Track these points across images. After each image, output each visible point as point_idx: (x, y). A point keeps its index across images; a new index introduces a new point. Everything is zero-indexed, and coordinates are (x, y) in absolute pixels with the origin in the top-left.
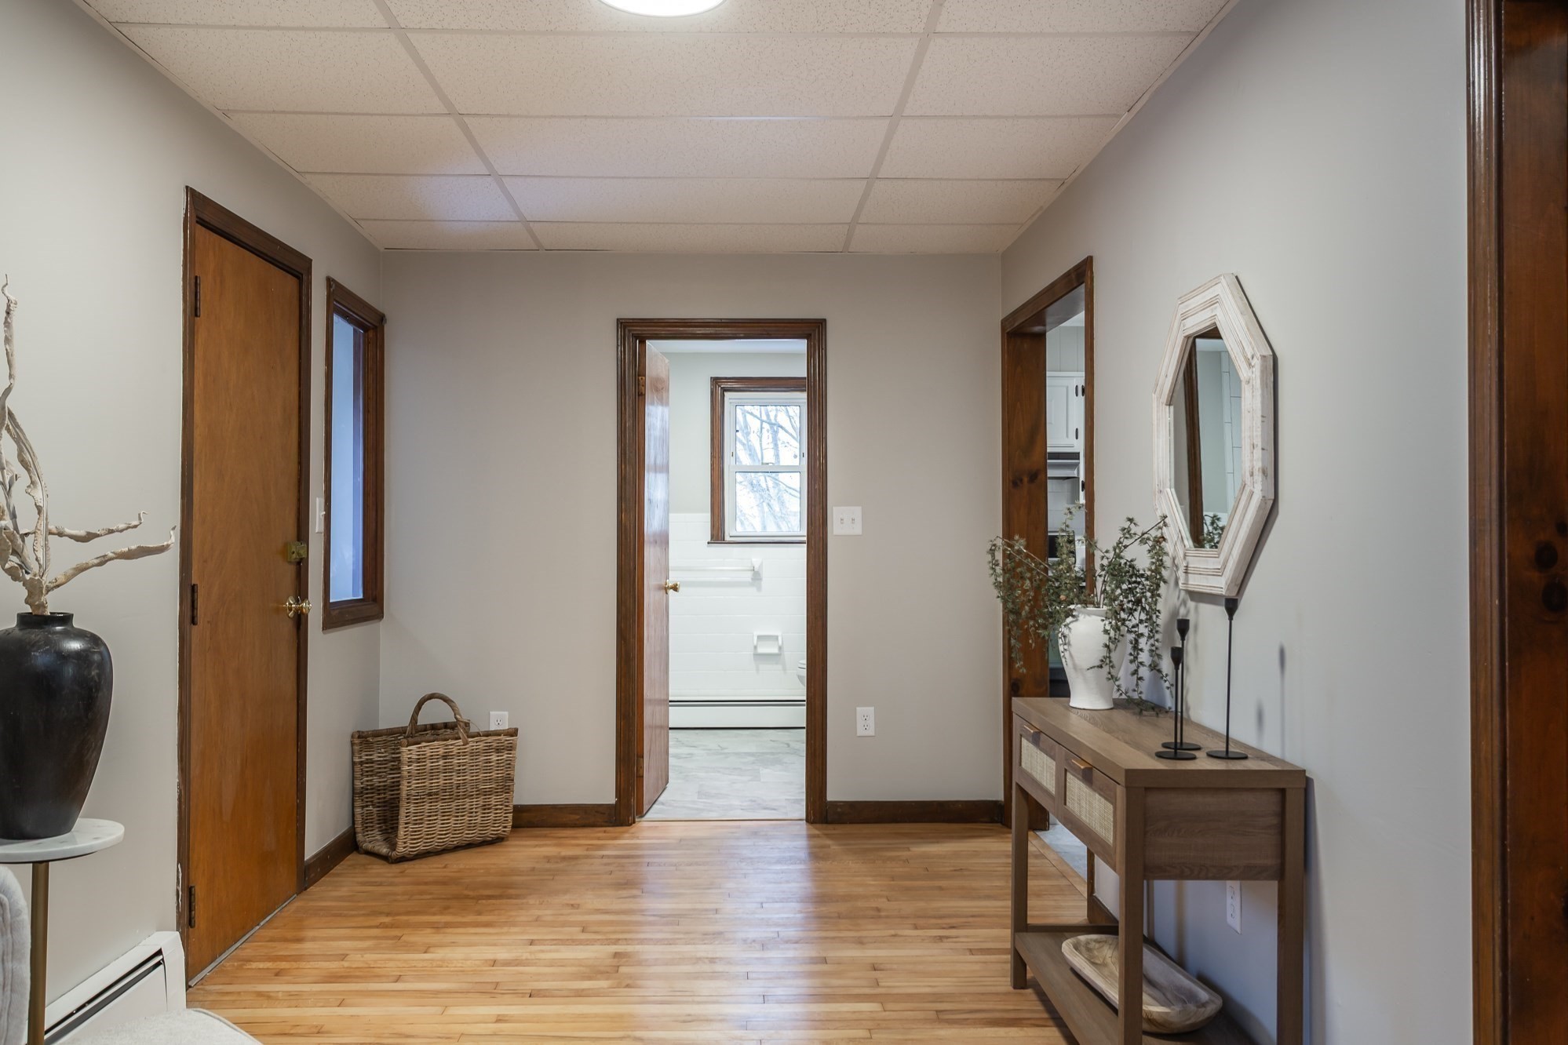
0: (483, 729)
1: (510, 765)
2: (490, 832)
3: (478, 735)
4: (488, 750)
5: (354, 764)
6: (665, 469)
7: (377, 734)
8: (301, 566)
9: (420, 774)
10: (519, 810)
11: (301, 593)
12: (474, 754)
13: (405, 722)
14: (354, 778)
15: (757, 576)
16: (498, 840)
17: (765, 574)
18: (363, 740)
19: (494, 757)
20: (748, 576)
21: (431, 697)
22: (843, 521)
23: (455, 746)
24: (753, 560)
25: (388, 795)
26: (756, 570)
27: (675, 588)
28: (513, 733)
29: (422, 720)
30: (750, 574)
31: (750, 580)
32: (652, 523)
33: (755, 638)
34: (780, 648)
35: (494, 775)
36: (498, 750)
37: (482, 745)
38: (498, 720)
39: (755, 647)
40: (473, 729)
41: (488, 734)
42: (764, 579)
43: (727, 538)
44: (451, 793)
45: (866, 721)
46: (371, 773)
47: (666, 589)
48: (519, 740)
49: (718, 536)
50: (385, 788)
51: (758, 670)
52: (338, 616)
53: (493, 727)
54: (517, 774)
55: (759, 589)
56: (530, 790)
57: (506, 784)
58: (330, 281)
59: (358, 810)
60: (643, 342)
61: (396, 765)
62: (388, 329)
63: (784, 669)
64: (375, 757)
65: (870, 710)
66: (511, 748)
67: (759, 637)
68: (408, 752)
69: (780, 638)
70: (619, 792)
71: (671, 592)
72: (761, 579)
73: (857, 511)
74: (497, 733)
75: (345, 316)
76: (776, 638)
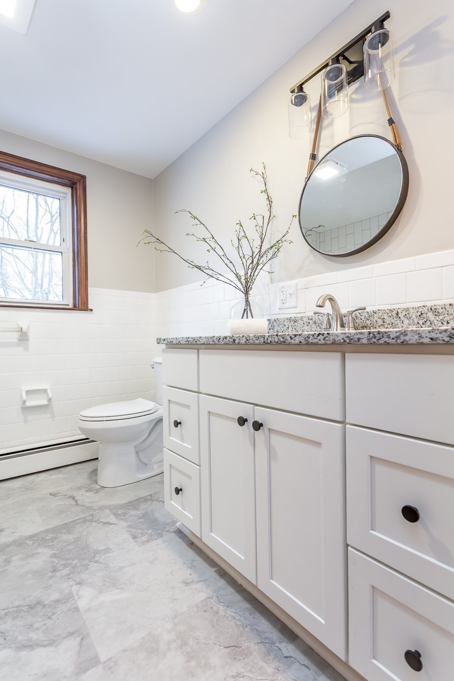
15: (23, 336)
17: (32, 336)
20: (16, 336)
24: (19, 322)
26: (23, 331)
30: (17, 334)
31: (16, 341)
33: (24, 394)
34: (50, 400)
39: (24, 402)
42: (30, 339)
51: (26, 421)
55: (26, 349)
63: (53, 417)
67: (28, 392)
69: (49, 391)
72: (28, 340)
76: (45, 391)
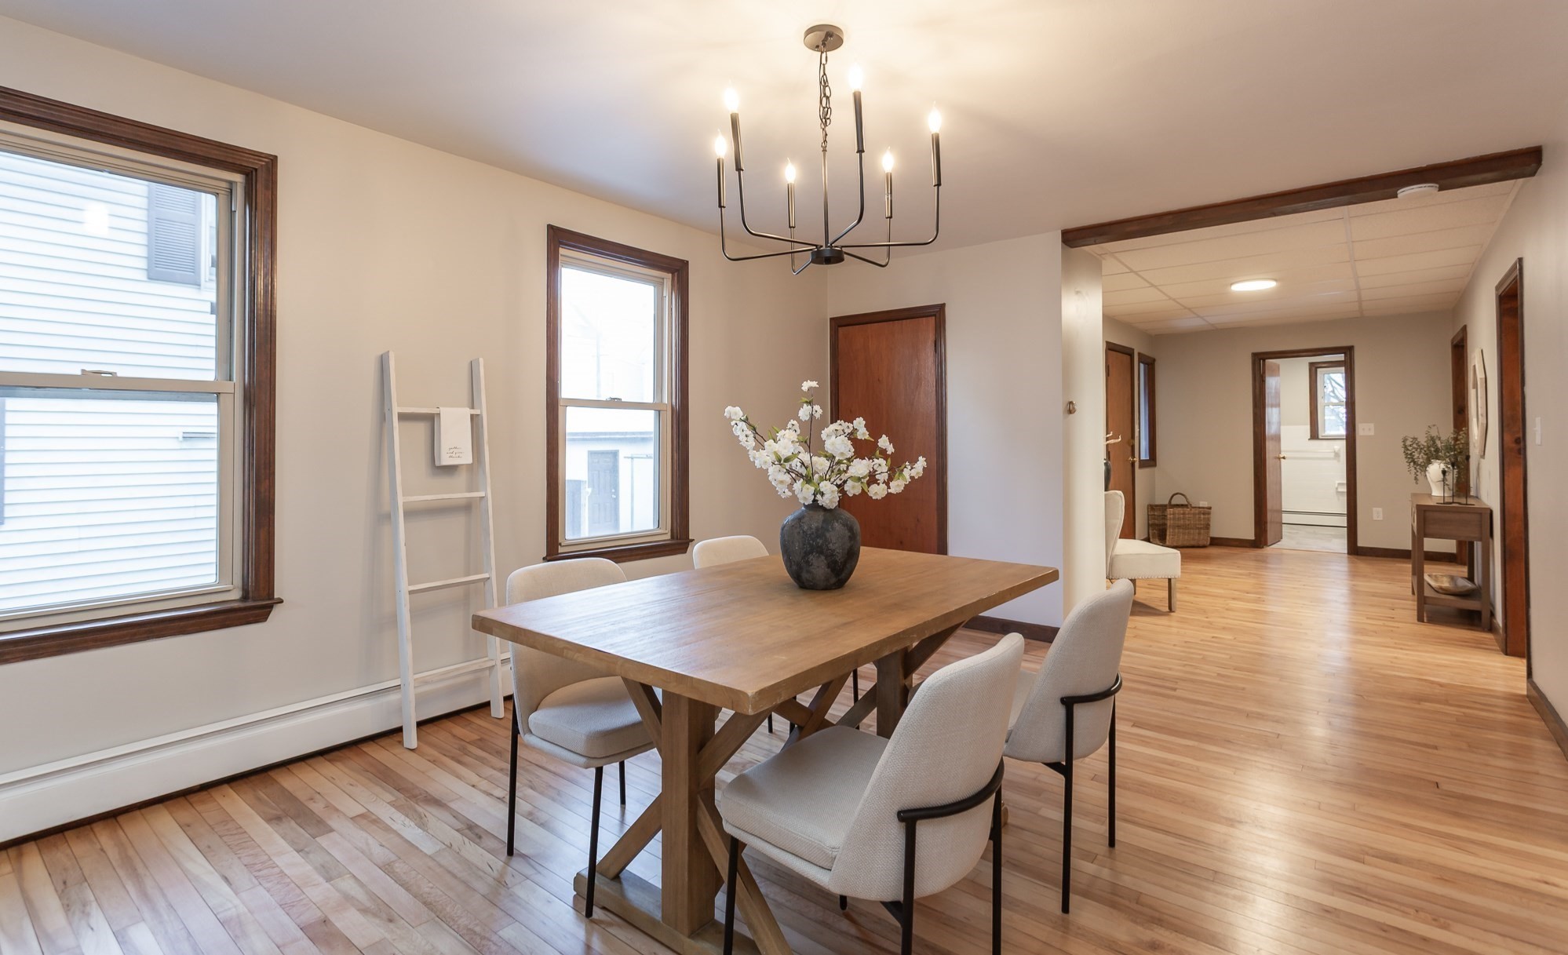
0: (1197, 506)
1: (1209, 519)
2: (1201, 543)
3: (1195, 508)
4: (1200, 513)
5: (1148, 515)
6: (1278, 405)
7: (1157, 506)
8: (1133, 447)
9: (1174, 519)
10: (1212, 539)
11: (1133, 456)
12: (1194, 514)
13: (1167, 502)
14: (1148, 520)
15: (1337, 455)
16: (1204, 547)
18: (1152, 507)
19: (1202, 516)
21: (1177, 494)
22: (1363, 430)
23: (1187, 510)
24: (1335, 447)
25: (1161, 527)
26: (1336, 452)
27: (1284, 458)
28: (1210, 508)
29: (1173, 502)
30: (1333, 454)
31: (1333, 457)
32: (1270, 429)
33: (1337, 484)
35: (1202, 522)
36: (1203, 514)
37: (1197, 512)
38: (1203, 504)
39: (1337, 489)
40: (1193, 505)
41: (1199, 508)
42: (1341, 456)
43: (1320, 437)
44: (1185, 527)
45: (1378, 513)
46: (1155, 519)
47: (1279, 458)
48: (1212, 510)
49: (1314, 435)
50: (1160, 525)
51: (1338, 499)
52: (1144, 464)
53: (1201, 506)
54: (1212, 524)
55: (1338, 461)
56: (1216, 532)
57: (1207, 527)
58: (1139, 354)
59: (1150, 531)
60: (1264, 360)
61: (1164, 517)
62: (1156, 363)
64: (1156, 513)
65: (1380, 509)
66: (1209, 514)
67: (1339, 484)
68: (1170, 511)
70: (1256, 535)
71: (1282, 460)
72: (1339, 456)
73: (1372, 426)
74: (1203, 508)
75: (1142, 363)
